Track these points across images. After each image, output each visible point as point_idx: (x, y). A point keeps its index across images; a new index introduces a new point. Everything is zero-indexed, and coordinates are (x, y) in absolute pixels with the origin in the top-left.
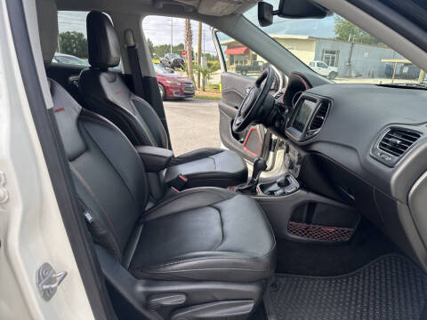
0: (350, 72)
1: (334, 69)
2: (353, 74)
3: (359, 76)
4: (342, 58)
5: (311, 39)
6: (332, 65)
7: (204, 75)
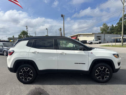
0: (105, 42)
1: (100, 41)
2: (106, 42)
3: (108, 42)
4: (102, 38)
5: (93, 34)
6: (100, 40)
7: (65, 45)
